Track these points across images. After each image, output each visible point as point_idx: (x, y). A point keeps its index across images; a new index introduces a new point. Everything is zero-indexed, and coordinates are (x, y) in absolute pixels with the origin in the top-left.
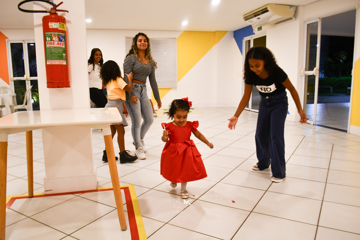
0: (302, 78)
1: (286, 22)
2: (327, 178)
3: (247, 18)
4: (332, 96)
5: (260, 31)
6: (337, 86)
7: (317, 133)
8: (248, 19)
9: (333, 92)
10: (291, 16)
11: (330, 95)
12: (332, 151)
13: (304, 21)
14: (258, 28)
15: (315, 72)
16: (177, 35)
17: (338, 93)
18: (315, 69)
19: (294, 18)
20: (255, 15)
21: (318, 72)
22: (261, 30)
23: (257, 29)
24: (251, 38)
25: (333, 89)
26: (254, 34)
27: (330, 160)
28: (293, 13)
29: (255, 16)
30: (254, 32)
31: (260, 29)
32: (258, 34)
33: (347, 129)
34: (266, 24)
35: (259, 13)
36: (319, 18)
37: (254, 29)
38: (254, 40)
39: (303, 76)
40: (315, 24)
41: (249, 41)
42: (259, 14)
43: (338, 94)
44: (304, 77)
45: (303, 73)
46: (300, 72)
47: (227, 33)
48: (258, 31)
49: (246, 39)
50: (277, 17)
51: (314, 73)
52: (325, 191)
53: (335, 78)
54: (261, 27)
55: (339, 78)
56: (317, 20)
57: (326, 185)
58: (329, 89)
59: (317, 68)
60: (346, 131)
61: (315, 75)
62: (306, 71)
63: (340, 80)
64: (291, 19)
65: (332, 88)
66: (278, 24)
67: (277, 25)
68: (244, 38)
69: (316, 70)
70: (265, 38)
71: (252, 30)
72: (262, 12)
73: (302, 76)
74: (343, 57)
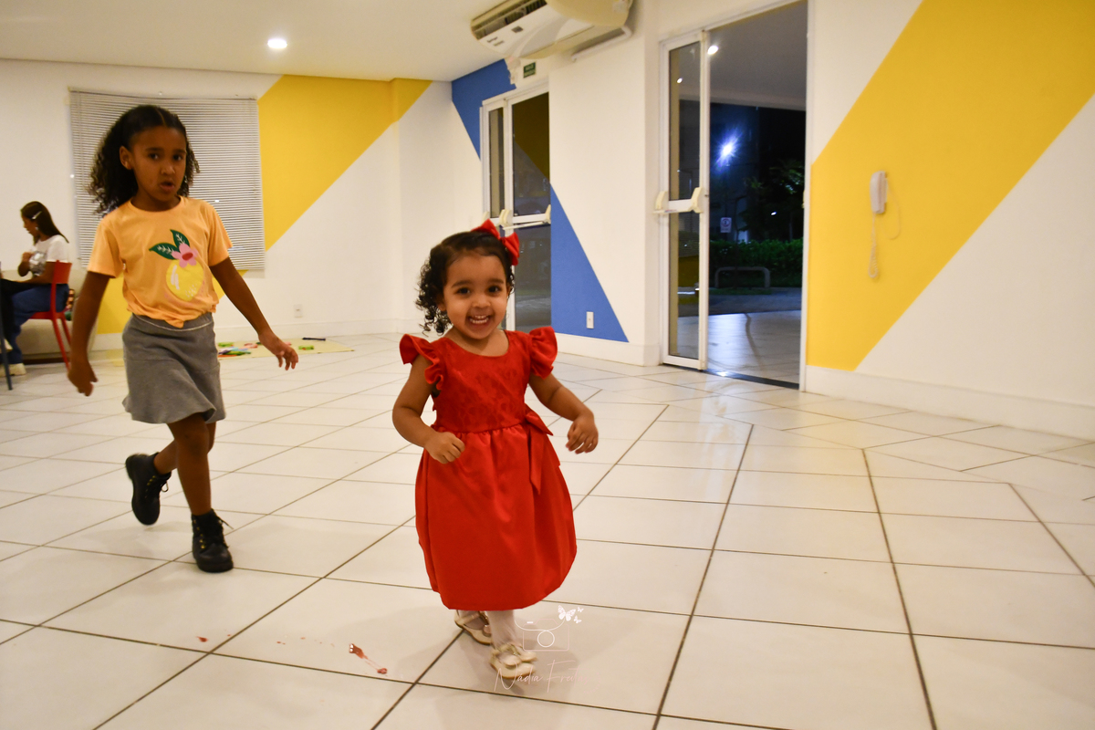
0: (659, 223)
1: (607, 44)
2: (718, 533)
3: (481, 29)
4: (769, 293)
5: (531, 79)
6: (784, 266)
7: (709, 395)
8: (485, 33)
9: (773, 285)
10: (619, 21)
11: (763, 293)
12: (747, 445)
13: (660, 42)
14: (525, 68)
15: (699, 201)
16: (259, 89)
17: (786, 285)
18: (697, 191)
19: (626, 30)
20: (506, 19)
21: (706, 202)
22: (534, 73)
23: (520, 71)
24: (504, 102)
25: (772, 275)
26: (513, 87)
27: (737, 473)
28: (625, 14)
29: (508, 21)
30: (512, 82)
31: (530, 70)
32: (524, 89)
33: (798, 379)
34: (544, 50)
35: (517, 10)
36: (703, 31)
37: (511, 71)
38: (514, 107)
39: (664, 216)
40: (693, 51)
41: (500, 111)
42: (519, 16)
43: (786, 289)
44: (666, 221)
45: (662, 208)
46: (655, 204)
47: (432, 85)
48: (525, 77)
49: (490, 105)
50: (574, 26)
51: (696, 205)
52: (704, 578)
53: (777, 243)
54: (534, 64)
55: (789, 242)
56: (696, 35)
57: (713, 558)
58: (760, 274)
59: (702, 190)
60: (796, 386)
61: (697, 211)
62: (670, 200)
63: (790, 247)
64: (617, 33)
65: (767, 272)
66: (583, 53)
67: (578, 56)
68: (484, 102)
69: (699, 199)
70: (544, 98)
71: (508, 73)
72: (527, 7)
73: (659, 215)
74: (795, 176)
